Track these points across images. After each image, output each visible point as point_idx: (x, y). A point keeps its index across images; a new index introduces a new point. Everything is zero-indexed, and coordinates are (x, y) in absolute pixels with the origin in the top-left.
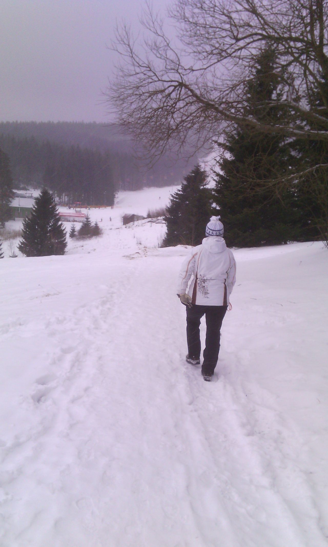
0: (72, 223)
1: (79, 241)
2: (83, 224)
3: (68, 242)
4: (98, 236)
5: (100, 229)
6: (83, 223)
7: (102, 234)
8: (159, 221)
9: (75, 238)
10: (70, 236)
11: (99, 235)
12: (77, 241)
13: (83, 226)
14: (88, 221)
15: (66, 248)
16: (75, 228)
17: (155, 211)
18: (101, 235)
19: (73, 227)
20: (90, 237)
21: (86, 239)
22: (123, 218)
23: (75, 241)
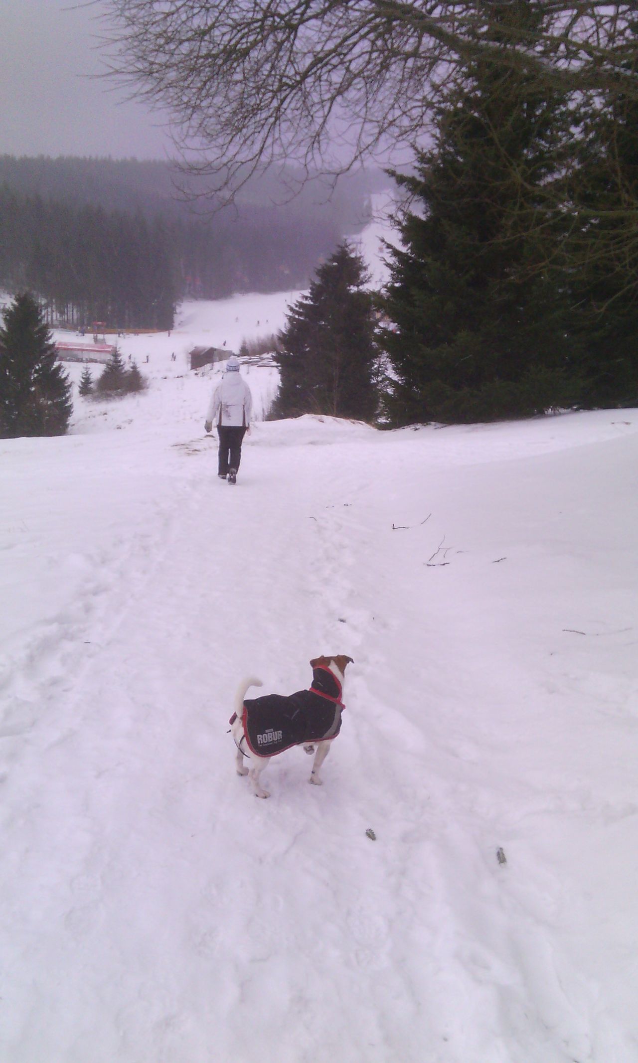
0: (84, 365)
1: (99, 402)
2: (107, 367)
3: (74, 404)
4: (139, 392)
5: (141, 377)
6: (108, 365)
7: (148, 388)
8: (265, 362)
9: (90, 396)
10: (81, 392)
11: (141, 391)
12: (95, 403)
13: (107, 370)
14: (117, 361)
15: (70, 416)
16: (91, 375)
17: (256, 342)
18: (145, 390)
19: (87, 372)
20: (121, 395)
21: (114, 398)
22: (190, 356)
23: (89, 402)
